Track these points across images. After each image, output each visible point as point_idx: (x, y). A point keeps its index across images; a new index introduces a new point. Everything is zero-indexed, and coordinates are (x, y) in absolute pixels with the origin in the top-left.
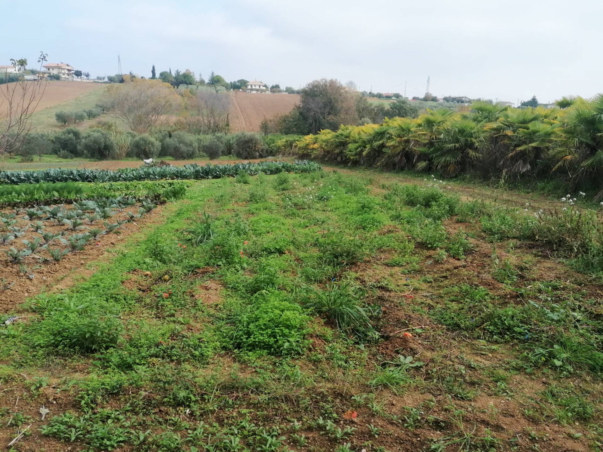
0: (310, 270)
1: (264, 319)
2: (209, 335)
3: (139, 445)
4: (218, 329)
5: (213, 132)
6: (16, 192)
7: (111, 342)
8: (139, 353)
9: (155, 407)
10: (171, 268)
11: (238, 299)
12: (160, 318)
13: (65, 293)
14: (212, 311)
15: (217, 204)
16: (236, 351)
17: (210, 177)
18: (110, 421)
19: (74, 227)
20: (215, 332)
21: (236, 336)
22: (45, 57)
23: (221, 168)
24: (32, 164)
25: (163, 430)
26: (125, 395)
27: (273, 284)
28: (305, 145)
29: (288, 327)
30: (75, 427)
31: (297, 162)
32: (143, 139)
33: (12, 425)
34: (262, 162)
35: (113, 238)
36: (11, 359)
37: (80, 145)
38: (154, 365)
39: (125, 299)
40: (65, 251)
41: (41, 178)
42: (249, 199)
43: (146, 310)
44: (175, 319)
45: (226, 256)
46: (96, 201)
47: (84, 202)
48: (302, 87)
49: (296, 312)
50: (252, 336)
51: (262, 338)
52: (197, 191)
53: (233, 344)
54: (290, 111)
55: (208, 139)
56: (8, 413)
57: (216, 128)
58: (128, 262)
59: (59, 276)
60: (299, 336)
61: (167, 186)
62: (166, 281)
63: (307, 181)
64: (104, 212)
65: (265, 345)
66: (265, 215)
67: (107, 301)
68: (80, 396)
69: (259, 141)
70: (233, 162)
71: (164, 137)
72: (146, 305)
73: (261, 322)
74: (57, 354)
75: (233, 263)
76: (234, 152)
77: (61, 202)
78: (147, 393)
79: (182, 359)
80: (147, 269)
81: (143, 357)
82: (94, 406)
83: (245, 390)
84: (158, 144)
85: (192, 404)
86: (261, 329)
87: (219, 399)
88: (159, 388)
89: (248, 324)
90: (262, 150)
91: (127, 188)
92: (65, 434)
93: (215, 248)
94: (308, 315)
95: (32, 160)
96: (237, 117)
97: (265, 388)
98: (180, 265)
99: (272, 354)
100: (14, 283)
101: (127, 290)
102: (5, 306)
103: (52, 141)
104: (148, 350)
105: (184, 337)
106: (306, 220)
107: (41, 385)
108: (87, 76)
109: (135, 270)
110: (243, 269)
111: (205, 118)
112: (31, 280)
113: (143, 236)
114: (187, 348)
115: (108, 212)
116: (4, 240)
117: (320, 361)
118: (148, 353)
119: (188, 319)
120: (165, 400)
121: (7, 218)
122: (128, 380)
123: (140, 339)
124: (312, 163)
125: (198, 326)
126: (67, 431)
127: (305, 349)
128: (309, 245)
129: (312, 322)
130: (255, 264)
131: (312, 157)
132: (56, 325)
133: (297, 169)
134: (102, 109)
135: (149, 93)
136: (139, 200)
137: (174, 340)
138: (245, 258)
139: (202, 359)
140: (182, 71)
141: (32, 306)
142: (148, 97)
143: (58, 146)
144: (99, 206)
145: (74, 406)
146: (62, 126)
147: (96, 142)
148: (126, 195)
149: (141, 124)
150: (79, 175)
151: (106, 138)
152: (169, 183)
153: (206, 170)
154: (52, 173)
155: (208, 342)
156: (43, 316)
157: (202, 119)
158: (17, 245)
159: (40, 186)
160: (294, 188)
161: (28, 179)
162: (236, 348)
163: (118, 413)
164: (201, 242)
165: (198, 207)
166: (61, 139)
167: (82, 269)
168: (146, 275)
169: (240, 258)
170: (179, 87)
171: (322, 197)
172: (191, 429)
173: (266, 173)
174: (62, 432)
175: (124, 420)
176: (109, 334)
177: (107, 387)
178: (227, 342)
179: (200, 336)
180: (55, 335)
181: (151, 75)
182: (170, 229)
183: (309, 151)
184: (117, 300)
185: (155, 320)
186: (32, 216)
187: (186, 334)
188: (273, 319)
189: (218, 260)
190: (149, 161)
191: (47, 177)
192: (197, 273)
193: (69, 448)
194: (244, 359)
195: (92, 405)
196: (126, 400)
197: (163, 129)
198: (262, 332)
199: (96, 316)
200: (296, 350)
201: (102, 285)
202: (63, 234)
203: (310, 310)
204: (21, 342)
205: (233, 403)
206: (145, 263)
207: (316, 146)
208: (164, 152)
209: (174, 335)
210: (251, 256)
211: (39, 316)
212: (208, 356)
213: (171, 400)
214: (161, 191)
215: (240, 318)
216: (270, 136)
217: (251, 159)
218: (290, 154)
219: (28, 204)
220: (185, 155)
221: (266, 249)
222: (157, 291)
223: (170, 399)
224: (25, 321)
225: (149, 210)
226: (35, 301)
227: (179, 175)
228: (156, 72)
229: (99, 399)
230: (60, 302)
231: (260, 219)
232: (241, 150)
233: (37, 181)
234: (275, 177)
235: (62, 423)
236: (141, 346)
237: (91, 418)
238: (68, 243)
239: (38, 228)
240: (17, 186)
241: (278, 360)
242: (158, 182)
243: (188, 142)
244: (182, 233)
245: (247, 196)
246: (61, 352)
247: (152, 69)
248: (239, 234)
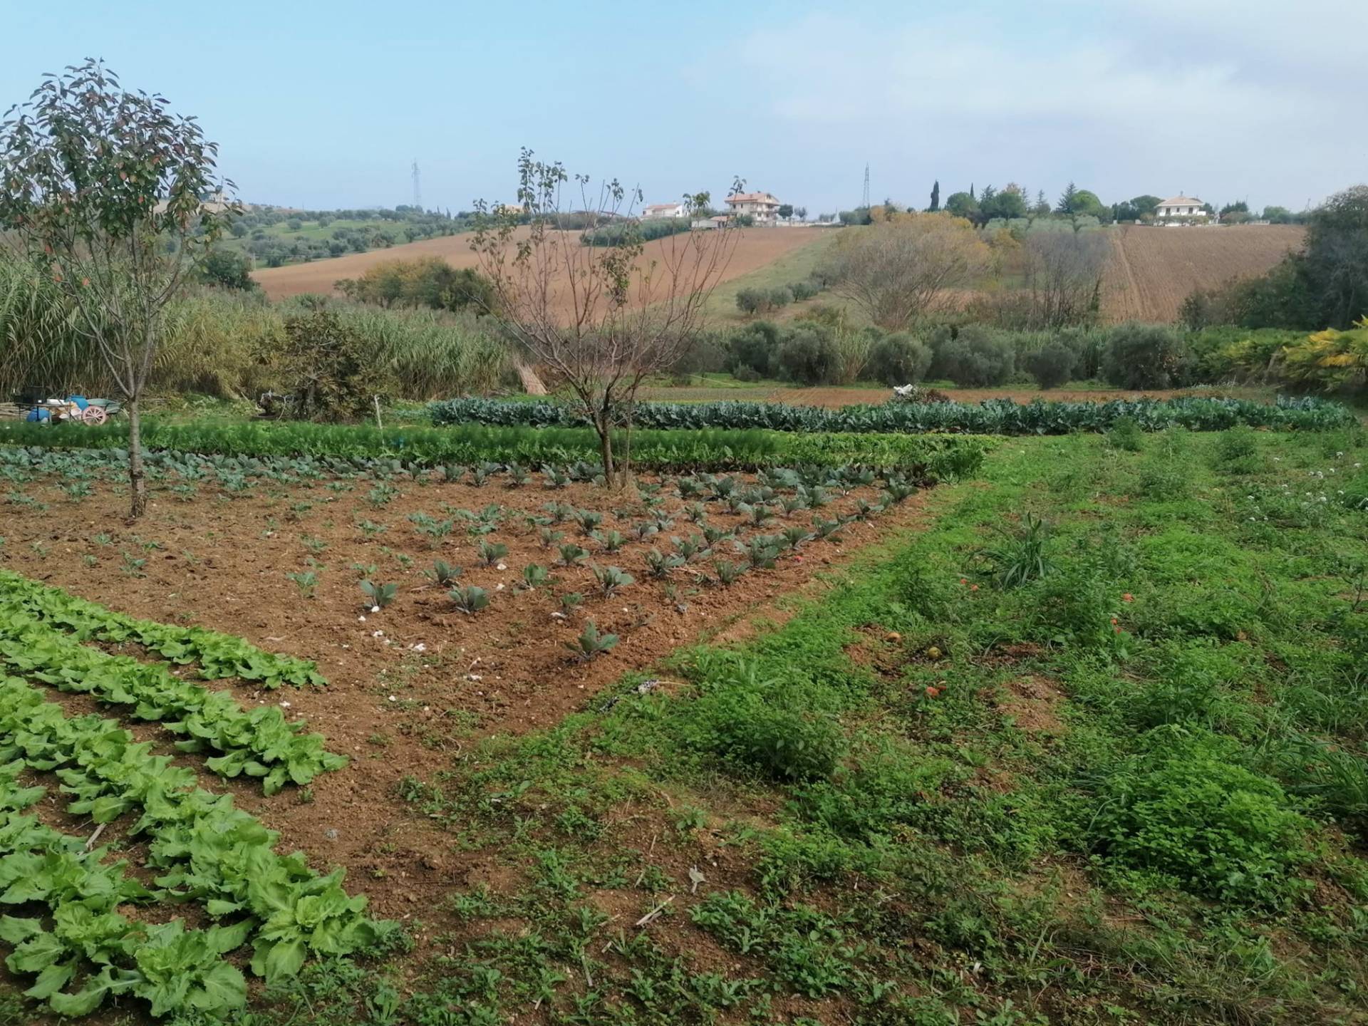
0: (1312, 695)
1: (1175, 797)
2: (1030, 804)
3: (868, 1005)
4: (1052, 795)
5: (1055, 324)
6: (664, 445)
7: (821, 769)
8: (875, 806)
9: (904, 934)
10: (946, 634)
11: (1104, 732)
12: (918, 739)
13: (738, 650)
14: (1038, 751)
15: (1055, 495)
16: (1094, 857)
17: (1039, 431)
18: (813, 935)
19: (758, 520)
20: (1045, 801)
21: (1096, 822)
22: (740, 186)
23: (1069, 409)
24: (688, 390)
25: (921, 991)
26: (844, 887)
27: (1202, 714)
28: (1308, 356)
29: (1242, 832)
30: (749, 926)
31: (1281, 401)
32: (897, 344)
33: (643, 887)
34: (1180, 399)
35: (826, 549)
36: (645, 759)
37: (774, 355)
38: (904, 839)
39: (849, 684)
40: (740, 566)
41: (704, 419)
42: (1138, 489)
43: (888, 714)
44: (952, 750)
45: (1075, 625)
46: (799, 471)
47: (777, 471)
48: (1314, 206)
49: (1269, 798)
50: (1141, 834)
51: (1168, 844)
52: (1008, 462)
53: (1087, 839)
54: (1272, 267)
55: (1041, 340)
56: (639, 862)
57: (1065, 315)
58: (856, 604)
59: (728, 613)
60: (1274, 863)
61: (940, 446)
62: (931, 658)
63: (1309, 453)
64: (812, 494)
65: (1175, 862)
66: (1182, 533)
67: (814, 681)
68: (761, 864)
69: (1174, 345)
70: (1100, 396)
71: (941, 338)
72: (889, 705)
73: (1167, 803)
74: (723, 770)
75: (1093, 643)
76: (1105, 371)
77: (736, 469)
78: (889, 898)
79: (966, 843)
80: (894, 627)
81: (883, 816)
82: (785, 893)
83: (1119, 959)
84: (926, 353)
85: (987, 953)
86: (1167, 821)
87: (1052, 963)
88: (915, 894)
89: (1131, 802)
90: (1181, 369)
91: (859, 447)
92: (731, 934)
93: (1052, 600)
94: (1303, 813)
95: (689, 383)
96: (1122, 288)
97: (1172, 971)
98: (964, 629)
99: (1193, 891)
100: (655, 616)
101: (853, 665)
102: (637, 657)
103: (727, 346)
104: (893, 803)
105: (972, 795)
106: (1303, 559)
107: (694, 824)
108: (802, 214)
109: (869, 626)
110: (1118, 660)
111: (1040, 292)
112: (681, 614)
113: (885, 553)
114: (978, 821)
115: (820, 495)
116: (642, 533)
117: (1331, 943)
118: (893, 810)
119: (981, 756)
120: (929, 924)
121: (647, 492)
122: (852, 858)
123: (878, 777)
124: (1330, 405)
125: (1005, 776)
126: (735, 929)
127: (1288, 900)
128: (1309, 626)
129: (1315, 834)
130: (1152, 654)
131: (1330, 387)
132: (724, 711)
133: (1280, 419)
134: (821, 280)
135: (920, 243)
136: (881, 475)
137: (951, 796)
138: (1127, 635)
139: (1010, 856)
140: (999, 188)
141: (683, 666)
142: (917, 251)
143: (735, 356)
144: (805, 482)
145: (748, 882)
146: (747, 317)
147: (803, 349)
148: (856, 461)
149: (895, 310)
150: (769, 416)
151: (823, 340)
152: (947, 441)
153: (1031, 414)
154: (723, 410)
155: (1027, 820)
156: (699, 689)
157: (1031, 295)
158: (662, 544)
159: (704, 435)
160: (1270, 469)
161: (684, 419)
162: (1094, 852)
163: (830, 922)
164: (1014, 581)
165: (1010, 500)
166: (743, 343)
167: (768, 606)
168: (892, 640)
169: (1112, 633)
170: (988, 226)
171: (1357, 501)
172: (983, 1010)
173: (1188, 426)
174: (727, 930)
175: (841, 941)
176: (817, 750)
177: (812, 861)
178: (1075, 833)
179: (1007, 802)
180: (720, 730)
181: (928, 203)
182: (944, 545)
183: (1320, 373)
184: (833, 682)
185: (908, 742)
186: (686, 491)
187: (976, 789)
188: (1200, 803)
189: (1055, 630)
190: (903, 390)
191: (715, 418)
192: (1003, 653)
193: (738, 966)
194: (1115, 884)
195: (781, 889)
196: (846, 899)
197: (940, 319)
198: (1169, 830)
199: (797, 708)
200: (1261, 898)
201: (806, 646)
202: (737, 532)
203: (1309, 801)
204: (661, 730)
205: (1086, 982)
206: (889, 612)
207: (1343, 359)
208: (939, 370)
209: (950, 786)
210: (1142, 633)
211: (693, 687)
212: (1025, 854)
213: (942, 930)
214: (928, 458)
215: (1109, 782)
216: (1205, 334)
217: (1148, 389)
218: (1260, 378)
219: (681, 467)
220: (983, 377)
221: (1182, 622)
222: (912, 678)
223: (938, 925)
224: (670, 691)
225: (900, 498)
226: (687, 656)
227: (969, 423)
228: (940, 195)
229: (796, 882)
230: (728, 666)
231: (1169, 542)
232: (1122, 368)
233: (698, 425)
234: (1216, 436)
235: (727, 910)
236: (879, 793)
237: (778, 915)
238: (745, 550)
239: (696, 516)
240: (663, 433)
241: (1207, 910)
242: (923, 437)
243: (995, 349)
244: (972, 555)
245: (1134, 481)
246: (729, 766)
247: (932, 190)
248: (1112, 576)
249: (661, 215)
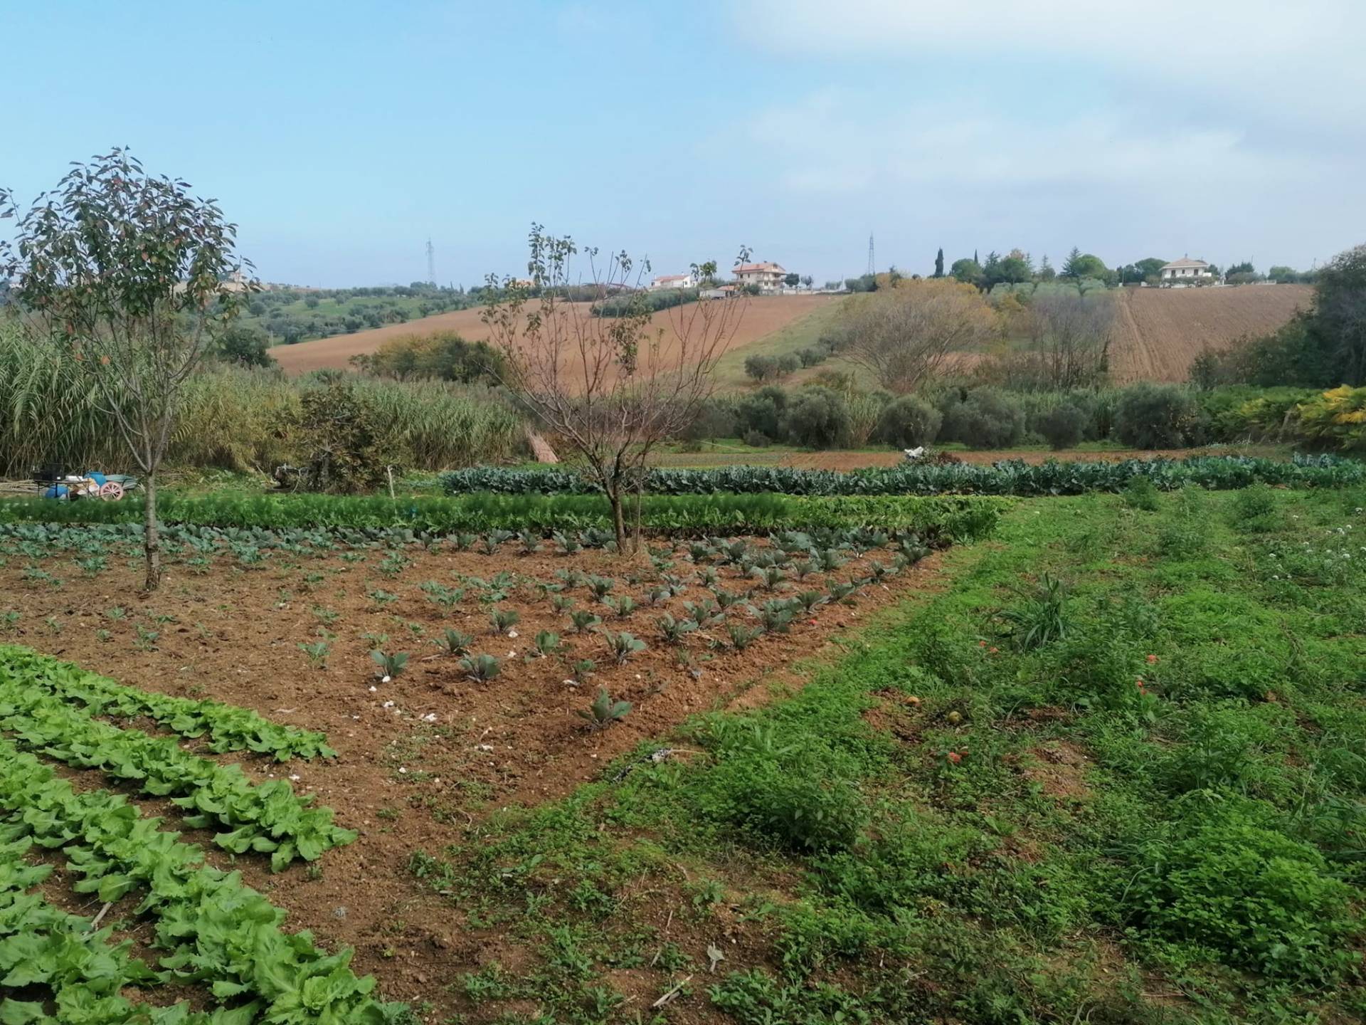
0: (1348, 757)
1: (1211, 865)
2: (1061, 874)
4: (1083, 865)
5: (1064, 385)
6: (675, 510)
7: (842, 839)
8: (899, 878)
9: (935, 1015)
10: (966, 697)
11: (1134, 798)
12: (941, 807)
13: (754, 717)
14: (1067, 818)
15: (1072, 556)
16: (1129, 930)
17: (1054, 491)
18: (838, 1016)
19: (771, 584)
20: (1076, 871)
21: (1130, 893)
22: (747, 255)
23: (1083, 469)
24: (699, 455)
26: (869, 965)
27: (1235, 778)
28: (1323, 413)
29: (1282, 901)
30: (770, 1006)
31: (1298, 458)
32: (907, 407)
33: (659, 966)
34: (1194, 458)
35: (841, 613)
36: (660, 830)
37: (784, 420)
38: (930, 913)
39: (868, 750)
40: (753, 631)
41: (715, 484)
42: (1157, 548)
43: (910, 781)
44: (977, 818)
45: (1099, 687)
46: (811, 534)
47: (789, 534)
48: (1320, 266)
49: (1308, 865)
50: (1177, 904)
51: (1205, 914)
52: (1023, 523)
53: (1121, 911)
54: (1281, 325)
55: (1052, 401)
56: (655, 939)
57: (1074, 377)
58: (873, 668)
59: (742, 678)
60: (1318, 934)
61: (953, 508)
62: (952, 723)
63: (1329, 510)
64: (825, 557)
65: (1214, 934)
66: (1204, 592)
67: (832, 747)
68: (782, 941)
69: (1186, 405)
70: (1113, 456)
71: (951, 400)
72: (910, 771)
73: (1203, 871)
74: (740, 841)
75: (1119, 706)
76: (1117, 431)
77: (747, 533)
78: (916, 976)
79: (996, 917)
80: (913, 691)
81: (907, 889)
82: (808, 971)
84: (935, 415)
86: (1203, 890)
88: (944, 971)
89: (1166, 871)
90: (1194, 428)
91: (871, 509)
92: (752, 1015)
93: (1074, 662)
94: (1345, 880)
95: (699, 450)
96: (1130, 349)
98: (985, 693)
99: (1234, 964)
100: (668, 683)
101: (872, 731)
102: (651, 725)
103: (736, 412)
104: (918, 875)
105: (1000, 865)
106: (1330, 618)
107: (712, 898)
108: (808, 282)
109: (887, 690)
110: (1145, 723)
111: (1048, 354)
112: (694, 680)
113: (901, 615)
114: (1007, 893)
115: (834, 557)
116: (654, 598)
118: (918, 882)
119: (1007, 825)
120: (959, 1003)
121: (659, 557)
122: (877, 934)
123: (901, 847)
124: (1348, 461)
125: (1033, 845)
126: (756, 1010)
127: (1335, 974)
128: (1340, 686)
130: (1179, 716)
131: (1347, 444)
132: (740, 779)
133: (1298, 477)
134: (829, 346)
135: (926, 308)
136: (894, 537)
137: (978, 867)
138: (1153, 697)
139: (1042, 929)
140: (1003, 254)
141: (698, 733)
142: (923, 316)
143: (744, 421)
144: (817, 545)
145: (769, 960)
146: (756, 383)
147: (813, 413)
148: (868, 524)
149: (904, 373)
150: (780, 480)
151: (832, 405)
152: (960, 502)
153: (1044, 474)
154: (733, 475)
155: (1058, 892)
156: (714, 757)
157: (1039, 358)
158: (675, 609)
159: (715, 500)
160: (1291, 527)
161: (695, 484)
162: (1129, 924)
163: (855, 1002)
164: (1034, 643)
165: (1027, 561)
166: (751, 408)
167: (784, 671)
168: (911, 704)
169: (1138, 695)
170: (993, 291)
173: (1205, 484)
174: (748, 1011)
176: (837, 820)
177: (835, 937)
178: (1108, 904)
179: (1037, 872)
180: (737, 799)
181: (933, 270)
182: (960, 606)
183: (1336, 429)
184: (851, 749)
185: (931, 810)
186: (698, 556)
187: (1004, 859)
188: (1237, 871)
189: (1079, 692)
190: (913, 453)
191: (725, 482)
192: (1026, 717)
194: (1152, 958)
195: (803, 967)
196: (871, 978)
197: (949, 382)
198: (1206, 900)
199: (815, 775)
200: (1307, 971)
201: (823, 711)
202: (750, 597)
203: (1352, 867)
204: (677, 800)
206: (907, 676)
207: (1358, 416)
208: (949, 432)
209: (977, 856)
210: (1168, 695)
211: (708, 755)
212: (1057, 927)
213: (973, 1009)
214: (942, 519)
215: (1141, 850)
216: (1217, 393)
217: (1161, 448)
218: (1275, 436)
219: (693, 532)
220: (993, 439)
221: (1209, 683)
222: (933, 744)
223: (969, 1004)
224: (685, 760)
225: (914, 560)
226: (702, 723)
227: (982, 485)
228: (945, 262)
229: (819, 959)
230: (744, 733)
231: (1191, 602)
232: (1135, 428)
233: (709, 490)
234: (1234, 495)
235: (747, 990)
236: (903, 864)
237: (800, 995)
238: (759, 614)
239: (708, 580)
240: (674, 498)
241: (1250, 984)
242: (936, 499)
243: (1005, 410)
244: (990, 616)
245: (1152, 540)
246: (746, 837)
247: (936, 257)
248: (1136, 637)
249: (669, 285)
